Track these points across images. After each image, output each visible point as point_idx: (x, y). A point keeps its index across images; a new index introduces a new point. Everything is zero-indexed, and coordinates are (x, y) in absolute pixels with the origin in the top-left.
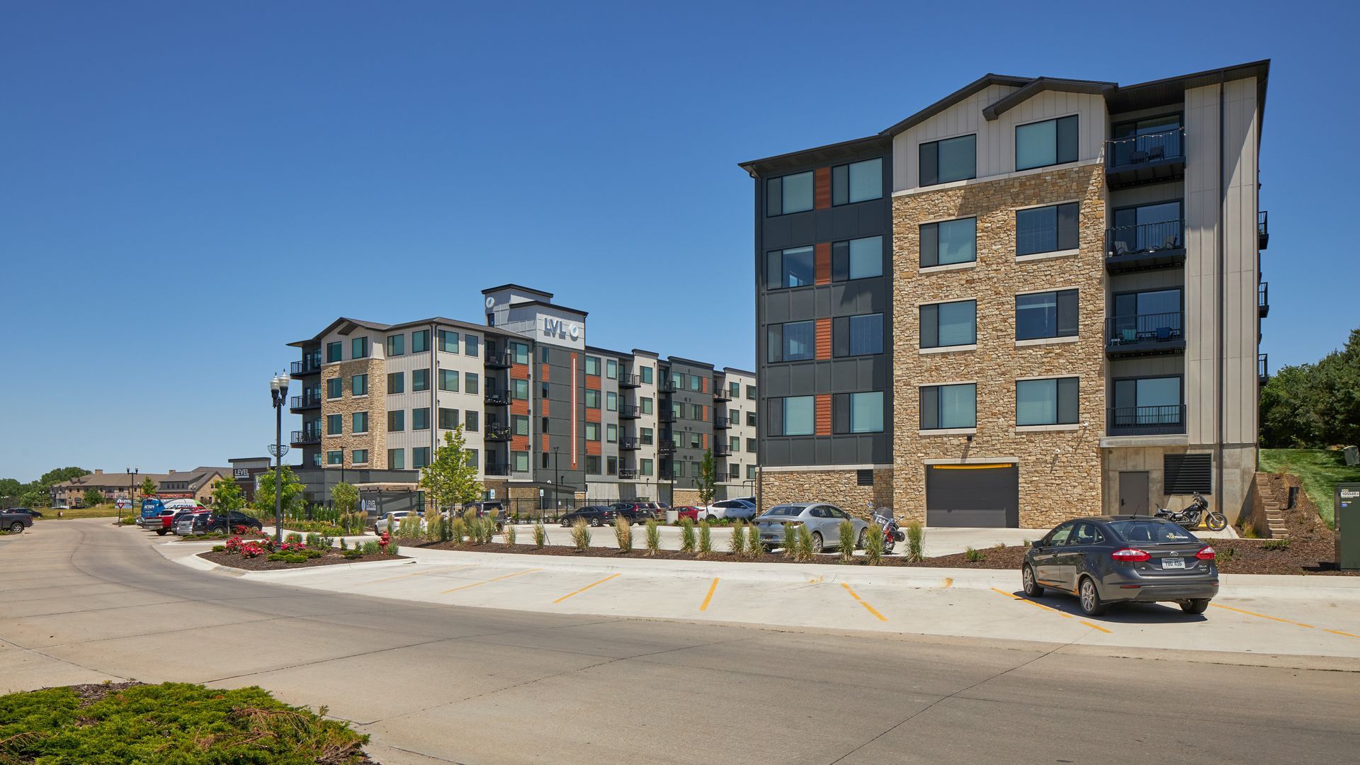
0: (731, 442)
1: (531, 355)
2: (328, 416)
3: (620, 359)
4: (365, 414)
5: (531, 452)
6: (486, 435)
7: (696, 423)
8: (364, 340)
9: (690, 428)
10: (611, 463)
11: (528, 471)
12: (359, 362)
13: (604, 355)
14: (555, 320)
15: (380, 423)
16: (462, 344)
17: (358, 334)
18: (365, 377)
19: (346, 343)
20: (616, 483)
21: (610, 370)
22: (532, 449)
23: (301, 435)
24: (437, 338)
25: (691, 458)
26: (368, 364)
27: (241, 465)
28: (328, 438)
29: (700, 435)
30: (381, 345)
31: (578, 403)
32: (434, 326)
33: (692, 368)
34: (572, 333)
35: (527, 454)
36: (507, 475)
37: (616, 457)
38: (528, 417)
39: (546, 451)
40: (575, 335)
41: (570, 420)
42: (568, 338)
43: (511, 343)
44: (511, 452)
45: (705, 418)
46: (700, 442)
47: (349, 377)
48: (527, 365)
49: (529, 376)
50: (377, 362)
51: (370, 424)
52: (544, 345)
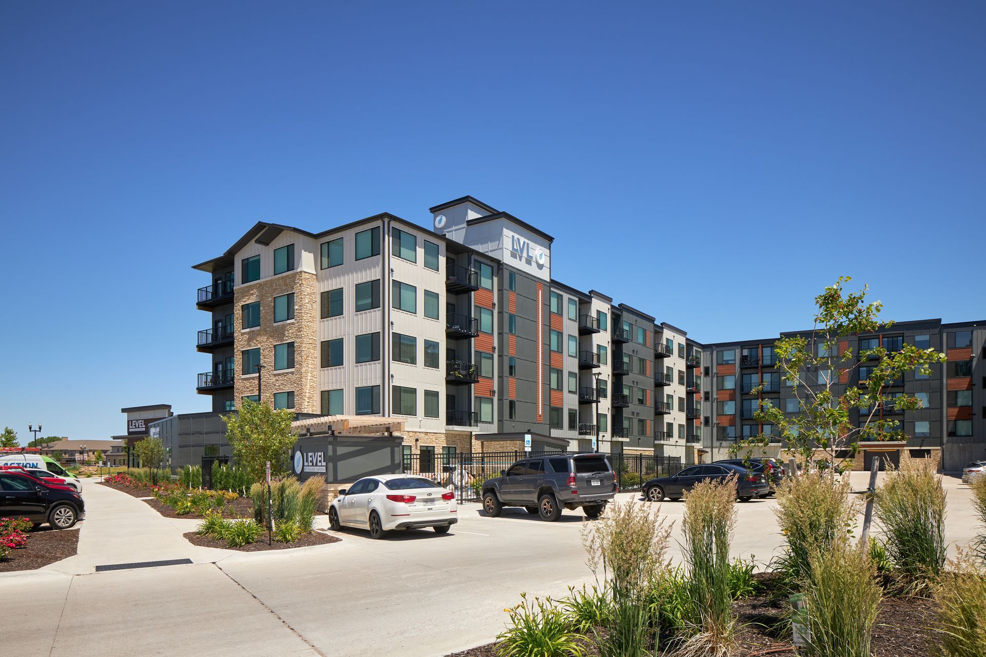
0: (668, 400)
1: (495, 279)
2: (243, 351)
3: (580, 299)
4: (291, 345)
5: (496, 399)
6: (448, 374)
7: (641, 377)
8: (290, 249)
9: (637, 383)
10: (572, 415)
11: (492, 423)
12: (282, 278)
13: (566, 292)
14: (522, 240)
15: (310, 356)
16: (420, 252)
17: (282, 241)
18: (290, 297)
19: (266, 255)
20: (576, 439)
21: (570, 310)
22: (496, 395)
23: (209, 378)
24: (391, 238)
25: (638, 414)
26: (295, 280)
27: (136, 415)
28: (242, 379)
29: (644, 391)
30: (312, 255)
31: (543, 344)
32: (386, 220)
33: (639, 319)
34: (538, 258)
35: (492, 401)
36: (470, 425)
37: (576, 411)
38: (493, 355)
39: (512, 399)
40: (541, 262)
41: (536, 363)
42: (534, 264)
43: (475, 260)
44: (475, 397)
45: (648, 372)
46: (644, 399)
47: (270, 299)
48: (492, 291)
49: (494, 304)
50: (307, 276)
51: (297, 358)
52: (510, 268)
